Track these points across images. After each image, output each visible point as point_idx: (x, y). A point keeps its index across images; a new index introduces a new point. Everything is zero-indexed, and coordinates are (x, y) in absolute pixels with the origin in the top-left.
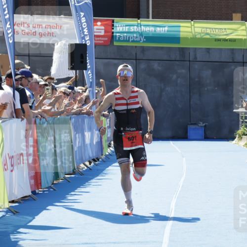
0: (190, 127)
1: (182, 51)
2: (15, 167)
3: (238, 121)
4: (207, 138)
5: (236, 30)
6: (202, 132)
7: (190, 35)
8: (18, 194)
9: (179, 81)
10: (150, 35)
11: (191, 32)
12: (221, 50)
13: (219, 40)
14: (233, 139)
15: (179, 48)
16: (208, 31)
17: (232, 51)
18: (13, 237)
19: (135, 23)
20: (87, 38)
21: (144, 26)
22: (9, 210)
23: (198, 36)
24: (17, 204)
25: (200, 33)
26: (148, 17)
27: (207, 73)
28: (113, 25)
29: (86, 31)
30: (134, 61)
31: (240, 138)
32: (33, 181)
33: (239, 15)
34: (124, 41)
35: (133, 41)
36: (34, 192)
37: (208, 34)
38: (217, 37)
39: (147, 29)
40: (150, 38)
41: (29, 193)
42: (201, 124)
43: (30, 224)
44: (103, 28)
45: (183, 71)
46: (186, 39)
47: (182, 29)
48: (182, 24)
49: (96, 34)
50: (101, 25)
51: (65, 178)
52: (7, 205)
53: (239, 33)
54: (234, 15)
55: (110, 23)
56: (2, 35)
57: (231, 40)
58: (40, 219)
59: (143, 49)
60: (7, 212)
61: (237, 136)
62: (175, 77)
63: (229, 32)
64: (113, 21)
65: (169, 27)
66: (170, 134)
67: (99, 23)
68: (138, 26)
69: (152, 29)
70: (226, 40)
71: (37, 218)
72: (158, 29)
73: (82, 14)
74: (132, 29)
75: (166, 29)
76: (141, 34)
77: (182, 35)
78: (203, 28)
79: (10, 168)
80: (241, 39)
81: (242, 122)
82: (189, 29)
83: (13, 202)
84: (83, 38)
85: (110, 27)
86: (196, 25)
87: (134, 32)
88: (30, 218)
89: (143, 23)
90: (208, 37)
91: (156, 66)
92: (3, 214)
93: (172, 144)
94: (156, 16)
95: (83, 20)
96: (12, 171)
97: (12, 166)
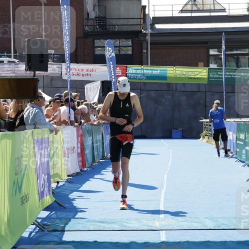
0: (174, 131)
1: (169, 84)
2: (70, 155)
3: (202, 127)
4: (183, 137)
5: (200, 72)
6: (180, 134)
7: (173, 76)
8: (72, 172)
9: (166, 103)
10: (149, 75)
11: (174, 74)
12: (192, 84)
13: (191, 78)
14: (199, 138)
15: (166, 83)
16: (184, 73)
17: (199, 85)
18: (71, 197)
19: (140, 68)
20: (113, 77)
21: (146, 70)
22: (68, 181)
23: (178, 76)
24: (71, 177)
25: (179, 74)
26: (148, 64)
27: (183, 98)
28: (127, 69)
29: (113, 73)
30: (140, 91)
31: (204, 137)
32: (81, 164)
33: (202, 64)
34: (133, 79)
35: (139, 79)
36: (81, 170)
37: (184, 75)
38: (189, 76)
39: (147, 72)
40: (149, 77)
41: (78, 171)
42: (180, 129)
43: (80, 189)
44: (120, 71)
45: (169, 97)
46: (171, 77)
47: (168, 72)
48: (168, 69)
49: (117, 75)
50: (120, 69)
51: (99, 162)
52: (66, 178)
53: (203, 74)
54: (199, 63)
55: (125, 68)
56: (60, 75)
57: (197, 78)
58: (86, 186)
59: (145, 84)
60: (66, 182)
61: (202, 136)
62: (164, 100)
63: (196, 73)
64: (127, 67)
65: (161, 70)
66: (161, 135)
67: (118, 68)
68: (141, 70)
69: (150, 72)
70: (194, 78)
71: (83, 185)
72: (154, 72)
73: (111, 63)
74: (138, 72)
75: (159, 71)
76: (143, 75)
77: (168, 75)
78: (181, 71)
79: (67, 156)
80: (204, 78)
81: (205, 128)
82: (172, 72)
83: (69, 176)
84: (111, 77)
85: (125, 71)
86: (177, 69)
87: (139, 74)
88: (80, 186)
89: (145, 68)
90: (184, 76)
91: (153, 94)
92: (64, 183)
93: (162, 141)
94: (153, 64)
95: (112, 66)
96: (68, 157)
97: (68, 154)
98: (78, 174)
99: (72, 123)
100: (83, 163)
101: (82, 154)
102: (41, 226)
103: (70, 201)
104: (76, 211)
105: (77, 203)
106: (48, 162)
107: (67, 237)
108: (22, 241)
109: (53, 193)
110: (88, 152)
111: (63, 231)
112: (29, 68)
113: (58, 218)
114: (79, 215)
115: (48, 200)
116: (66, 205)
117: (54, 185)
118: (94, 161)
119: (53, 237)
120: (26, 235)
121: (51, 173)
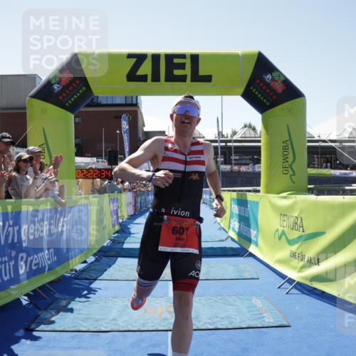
8: (130, 214)
18: (129, 226)
22: (128, 219)
41: (133, 213)
52: (127, 217)
58: (136, 221)
83: (129, 216)
88: (133, 221)
97: (128, 206)
98: (132, 215)
99: (130, 190)
100: (135, 210)
101: (135, 206)
102: (113, 241)
103: (129, 229)
104: (130, 233)
105: (132, 231)
106: (117, 210)
107: (125, 246)
108: (103, 247)
109: (120, 224)
110: (138, 205)
111: (124, 243)
112: (109, 164)
113: (122, 237)
114: (132, 235)
115: (117, 228)
116: (127, 231)
117: (120, 221)
118: (141, 209)
119: (119, 246)
120: (105, 244)
121: (120, 215)
